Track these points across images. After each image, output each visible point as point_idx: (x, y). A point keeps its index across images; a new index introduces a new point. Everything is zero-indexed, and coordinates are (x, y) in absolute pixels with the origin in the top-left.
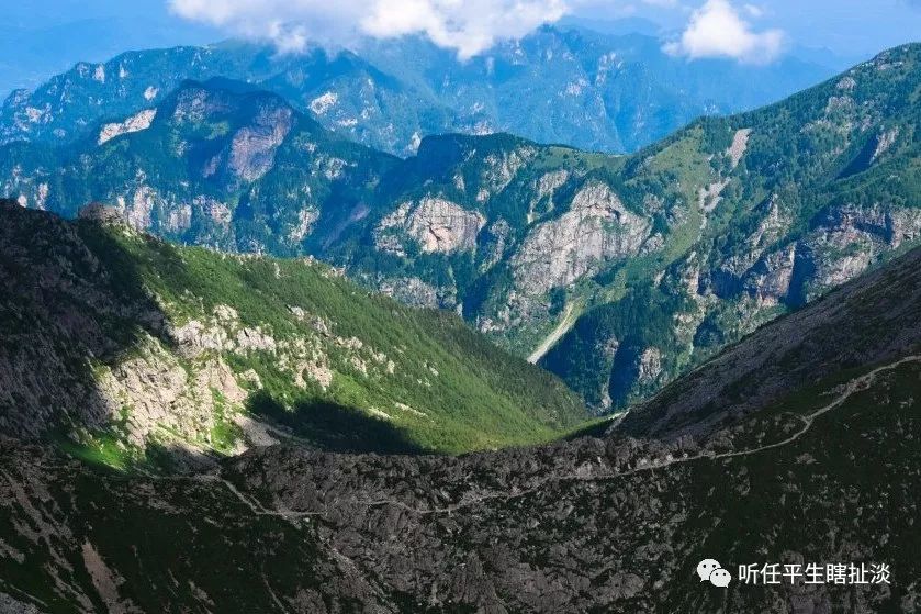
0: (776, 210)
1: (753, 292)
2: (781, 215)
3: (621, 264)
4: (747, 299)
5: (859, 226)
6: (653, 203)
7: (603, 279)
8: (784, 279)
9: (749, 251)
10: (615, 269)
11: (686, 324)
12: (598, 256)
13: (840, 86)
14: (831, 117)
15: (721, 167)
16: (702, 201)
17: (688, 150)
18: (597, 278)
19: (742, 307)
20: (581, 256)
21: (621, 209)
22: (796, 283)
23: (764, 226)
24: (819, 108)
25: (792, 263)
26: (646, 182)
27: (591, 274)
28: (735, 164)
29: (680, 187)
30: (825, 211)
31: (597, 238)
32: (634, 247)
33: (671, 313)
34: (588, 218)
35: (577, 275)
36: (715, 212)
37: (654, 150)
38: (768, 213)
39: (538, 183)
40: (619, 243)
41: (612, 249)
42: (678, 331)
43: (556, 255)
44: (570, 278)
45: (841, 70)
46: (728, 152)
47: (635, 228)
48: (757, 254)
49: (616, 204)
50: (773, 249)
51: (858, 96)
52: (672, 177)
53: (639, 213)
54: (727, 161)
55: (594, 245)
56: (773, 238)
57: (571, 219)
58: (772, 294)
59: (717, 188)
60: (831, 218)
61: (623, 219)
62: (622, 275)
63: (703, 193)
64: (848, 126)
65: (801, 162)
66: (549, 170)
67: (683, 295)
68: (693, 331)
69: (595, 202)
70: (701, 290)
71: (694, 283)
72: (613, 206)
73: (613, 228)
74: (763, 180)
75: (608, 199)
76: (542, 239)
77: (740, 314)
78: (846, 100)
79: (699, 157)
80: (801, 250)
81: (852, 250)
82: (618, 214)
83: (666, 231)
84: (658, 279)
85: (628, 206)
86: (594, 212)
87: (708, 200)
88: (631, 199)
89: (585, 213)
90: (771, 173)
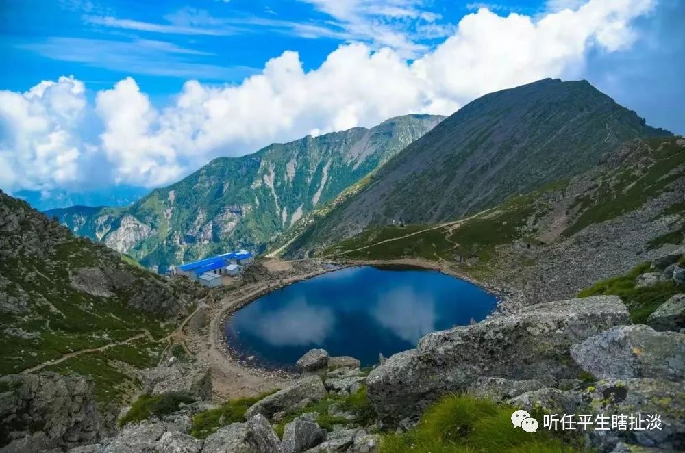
0: (201, 212)
1: (200, 240)
2: (203, 213)
3: (142, 242)
4: (198, 242)
5: (231, 212)
6: (149, 219)
7: (138, 248)
8: (210, 234)
9: (195, 227)
10: (141, 243)
11: (180, 255)
12: (134, 241)
13: (201, 172)
14: (201, 182)
15: (168, 203)
16: (166, 216)
17: (155, 200)
18: (135, 248)
19: (198, 246)
20: (128, 241)
21: (139, 223)
22: (214, 234)
23: (198, 218)
24: (196, 180)
25: (211, 228)
26: (145, 213)
27: (132, 247)
28: (172, 202)
29: (157, 213)
30: (219, 209)
31: (132, 234)
32: (146, 234)
33: (174, 252)
34: (127, 228)
35: (128, 248)
36: (171, 218)
37: (143, 201)
38: (198, 214)
39: (97, 221)
40: (140, 235)
41: (138, 237)
42: (177, 258)
43: (118, 243)
44: (125, 250)
45: (200, 168)
46: (169, 199)
47: (145, 228)
48: (198, 227)
49: (136, 221)
50: (204, 225)
51: (208, 174)
52: (153, 209)
53: (145, 223)
54: (170, 202)
55: (131, 237)
56: (202, 221)
57: (122, 229)
58: (207, 239)
59: (169, 211)
60: (221, 211)
61: (140, 226)
62: (144, 246)
63: (165, 213)
64: (207, 185)
65: (196, 198)
66: (100, 216)
67: (176, 246)
68: (182, 257)
69: (128, 222)
70: (181, 243)
71: (178, 241)
72: (136, 222)
73: (138, 230)
74: (184, 206)
75: (133, 220)
76: (112, 238)
77: (197, 248)
78: (205, 177)
79: (160, 202)
80: (214, 223)
81: (231, 220)
82: (138, 225)
83: (156, 228)
84: (165, 242)
85: (141, 222)
86: (129, 225)
87: (167, 215)
88: (141, 219)
89: (126, 226)
90: (187, 203)
